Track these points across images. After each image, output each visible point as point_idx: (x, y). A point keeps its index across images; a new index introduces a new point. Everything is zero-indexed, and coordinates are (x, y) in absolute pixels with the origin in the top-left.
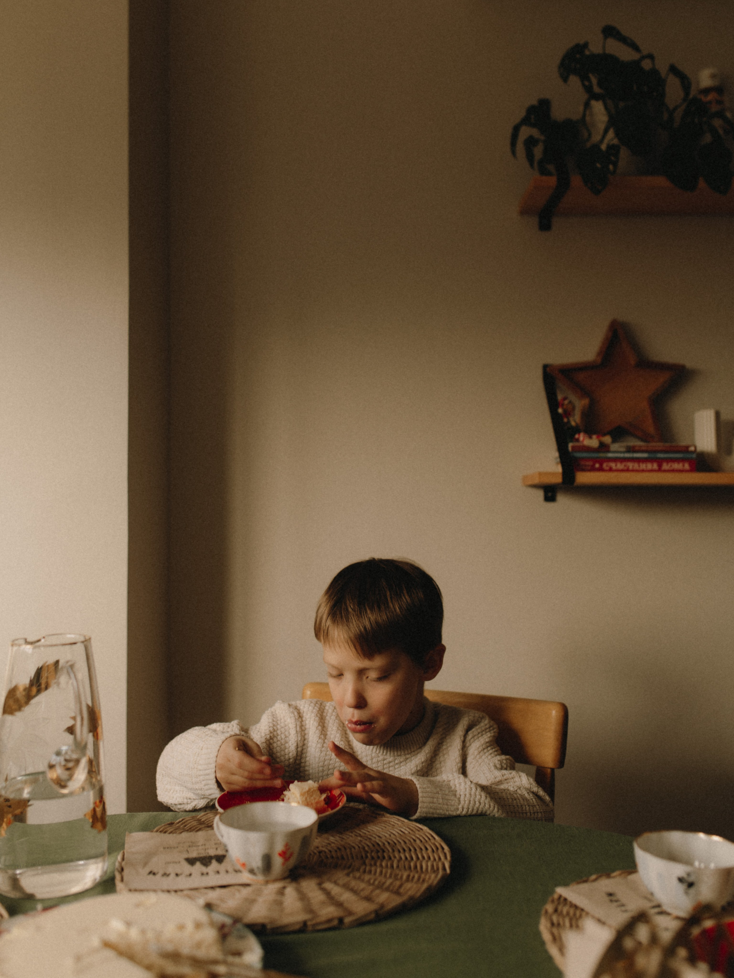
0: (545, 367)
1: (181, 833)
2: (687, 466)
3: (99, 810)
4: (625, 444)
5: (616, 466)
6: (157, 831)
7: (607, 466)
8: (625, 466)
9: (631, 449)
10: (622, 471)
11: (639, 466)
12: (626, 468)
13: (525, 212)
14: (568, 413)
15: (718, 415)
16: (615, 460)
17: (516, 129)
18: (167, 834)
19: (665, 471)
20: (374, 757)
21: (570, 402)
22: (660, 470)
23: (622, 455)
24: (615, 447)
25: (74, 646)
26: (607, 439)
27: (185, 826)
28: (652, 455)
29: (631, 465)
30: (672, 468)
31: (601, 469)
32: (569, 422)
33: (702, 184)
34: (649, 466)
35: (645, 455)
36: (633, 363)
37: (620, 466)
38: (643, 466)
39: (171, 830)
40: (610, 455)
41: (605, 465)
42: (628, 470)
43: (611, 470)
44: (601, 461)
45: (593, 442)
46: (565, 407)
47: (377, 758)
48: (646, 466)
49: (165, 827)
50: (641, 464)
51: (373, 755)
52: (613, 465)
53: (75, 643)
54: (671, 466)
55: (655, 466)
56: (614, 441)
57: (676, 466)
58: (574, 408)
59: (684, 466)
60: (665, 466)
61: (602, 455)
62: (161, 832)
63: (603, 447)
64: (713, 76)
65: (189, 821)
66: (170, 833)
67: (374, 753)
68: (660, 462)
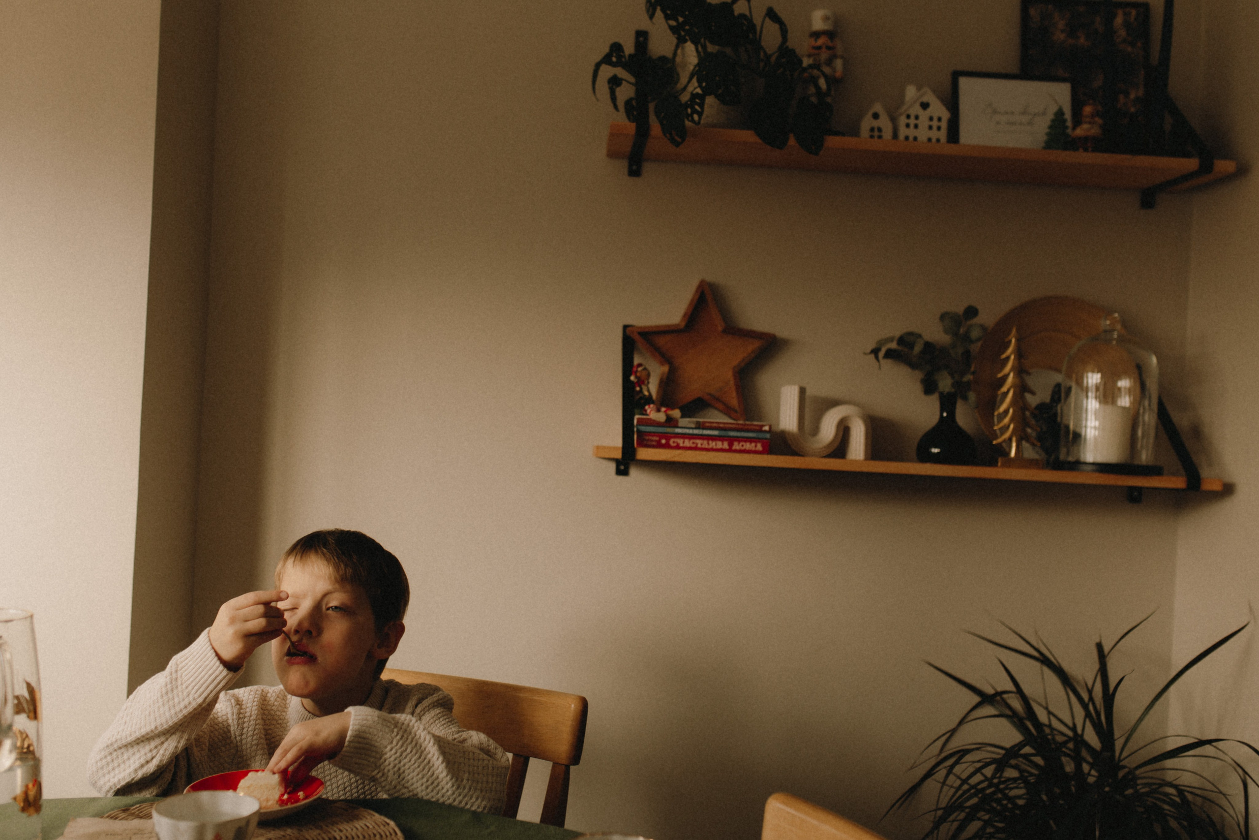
0: (625, 328)
1: (133, 819)
2: (759, 447)
3: (32, 793)
4: (695, 420)
5: (684, 442)
6: (108, 817)
7: (674, 442)
8: (693, 443)
9: (699, 426)
10: (690, 448)
11: (708, 444)
12: (694, 446)
13: (612, 154)
14: (641, 382)
15: (802, 391)
16: (684, 436)
17: (598, 66)
18: (117, 821)
19: (736, 451)
21: (645, 369)
22: (730, 450)
23: (691, 431)
25: (9, 624)
26: (676, 413)
27: (141, 812)
28: (723, 433)
29: (699, 442)
30: (743, 448)
31: (667, 446)
32: (641, 391)
33: (792, 141)
34: (719, 445)
35: (716, 433)
36: (720, 329)
37: (688, 443)
38: (713, 444)
39: (123, 816)
40: (678, 431)
41: (671, 442)
42: (696, 448)
43: (678, 447)
44: (668, 437)
45: (661, 417)
46: (638, 374)
48: (716, 445)
49: (118, 812)
50: (710, 442)
52: (680, 442)
53: (11, 621)
54: (742, 446)
55: (726, 445)
56: (683, 416)
57: (748, 446)
58: (648, 375)
59: (756, 446)
60: (736, 446)
61: (669, 430)
62: (112, 818)
63: (670, 422)
64: (826, 19)
65: (146, 808)
66: (120, 820)
68: (731, 440)
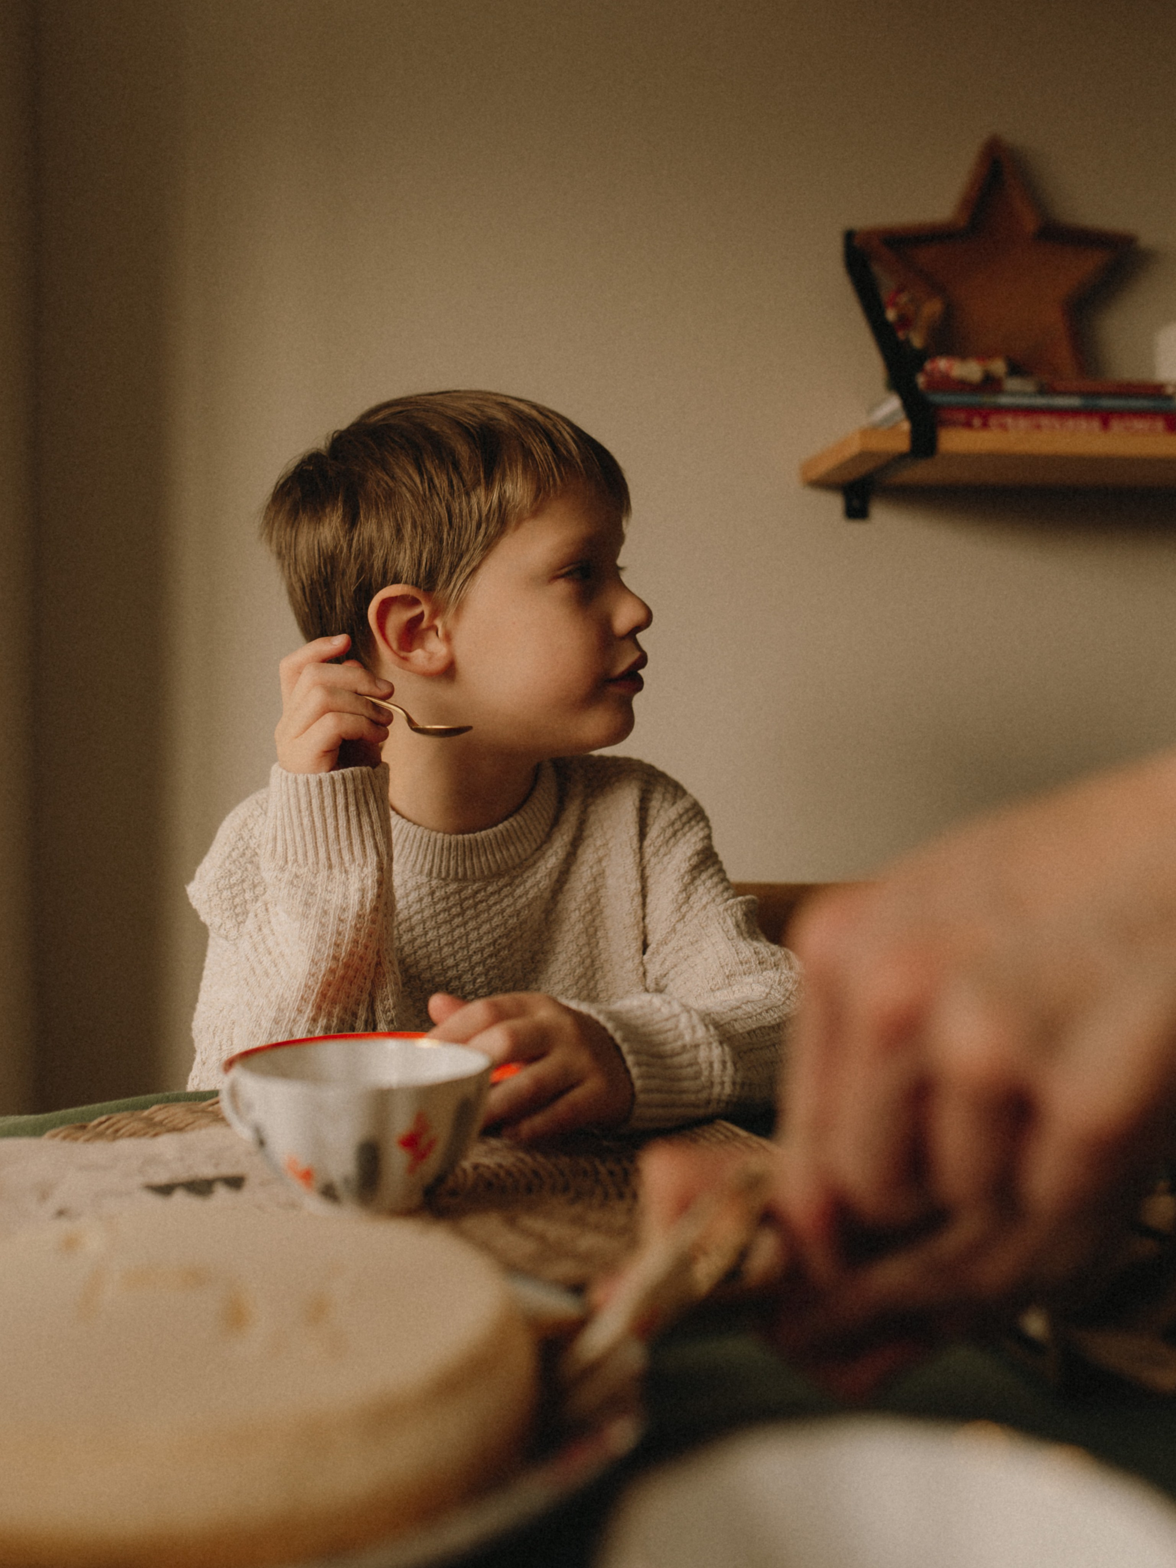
0: (849, 236)
2: (1159, 424)
4: (1033, 380)
5: (1015, 421)
7: (997, 421)
9: (1047, 391)
11: (1062, 423)
14: (906, 320)
16: (1014, 410)
20: (437, 887)
21: (912, 299)
22: (1105, 430)
23: (1027, 401)
24: (1013, 384)
26: (998, 367)
28: (1090, 402)
31: (984, 426)
32: (908, 338)
34: (1084, 423)
35: (1075, 402)
36: (1031, 230)
38: (1071, 423)
40: (1004, 400)
41: (992, 420)
43: (1004, 428)
44: (986, 412)
45: (971, 371)
46: (900, 308)
47: (443, 890)
48: (1077, 424)
50: (1066, 420)
51: (434, 883)
52: (1009, 420)
54: (1128, 424)
55: (1096, 424)
56: (1012, 372)
58: (916, 313)
59: (1153, 424)
60: (1116, 424)
61: (987, 400)
63: (990, 384)
67: (435, 878)
68: (1105, 415)
